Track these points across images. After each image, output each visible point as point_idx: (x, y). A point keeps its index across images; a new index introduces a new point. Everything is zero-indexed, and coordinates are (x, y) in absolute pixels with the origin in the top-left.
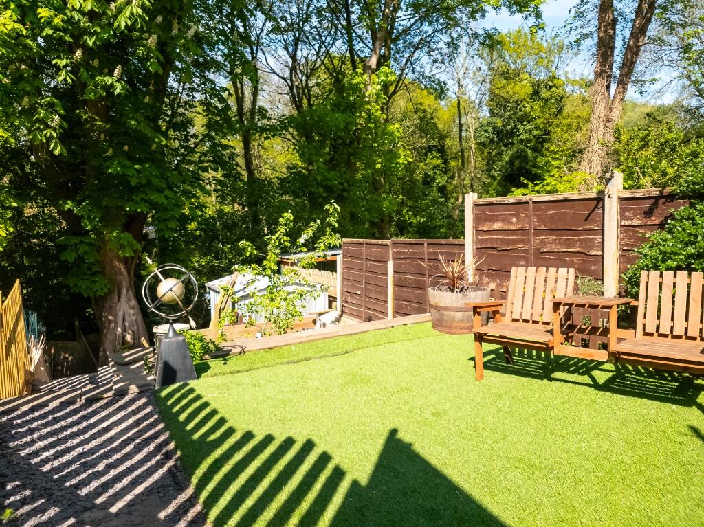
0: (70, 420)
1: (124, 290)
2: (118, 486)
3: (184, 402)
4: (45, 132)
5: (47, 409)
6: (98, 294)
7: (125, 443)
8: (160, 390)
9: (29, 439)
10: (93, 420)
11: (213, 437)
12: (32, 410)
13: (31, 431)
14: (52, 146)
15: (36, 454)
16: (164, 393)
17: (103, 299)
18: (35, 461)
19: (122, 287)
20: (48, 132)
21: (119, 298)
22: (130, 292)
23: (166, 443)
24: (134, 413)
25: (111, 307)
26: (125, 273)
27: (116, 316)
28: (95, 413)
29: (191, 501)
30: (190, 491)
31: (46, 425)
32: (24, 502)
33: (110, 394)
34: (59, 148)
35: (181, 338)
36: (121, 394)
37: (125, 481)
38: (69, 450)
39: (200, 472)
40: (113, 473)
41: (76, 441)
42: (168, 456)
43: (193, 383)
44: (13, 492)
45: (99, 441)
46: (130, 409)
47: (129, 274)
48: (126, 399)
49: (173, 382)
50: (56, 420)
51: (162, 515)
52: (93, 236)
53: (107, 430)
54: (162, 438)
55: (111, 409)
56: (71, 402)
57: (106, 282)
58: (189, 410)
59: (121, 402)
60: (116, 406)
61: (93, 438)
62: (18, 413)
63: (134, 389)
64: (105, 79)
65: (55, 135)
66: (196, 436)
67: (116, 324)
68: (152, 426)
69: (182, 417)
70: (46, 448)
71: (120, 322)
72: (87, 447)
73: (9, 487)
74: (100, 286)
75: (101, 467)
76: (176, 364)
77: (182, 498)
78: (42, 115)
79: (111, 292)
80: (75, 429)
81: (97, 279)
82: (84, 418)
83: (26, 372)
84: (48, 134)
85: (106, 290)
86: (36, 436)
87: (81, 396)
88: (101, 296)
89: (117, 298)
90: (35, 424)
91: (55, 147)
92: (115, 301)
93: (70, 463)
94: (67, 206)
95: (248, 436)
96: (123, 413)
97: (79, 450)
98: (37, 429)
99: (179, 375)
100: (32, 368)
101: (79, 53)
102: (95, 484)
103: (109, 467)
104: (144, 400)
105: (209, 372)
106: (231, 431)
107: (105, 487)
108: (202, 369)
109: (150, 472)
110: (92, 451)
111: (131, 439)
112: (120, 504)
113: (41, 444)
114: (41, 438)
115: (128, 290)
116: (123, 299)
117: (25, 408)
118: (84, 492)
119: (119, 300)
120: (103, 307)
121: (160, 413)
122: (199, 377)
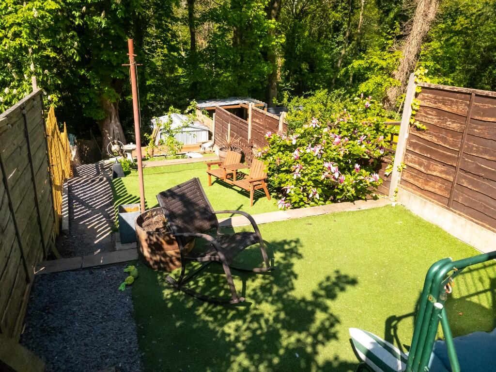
0: (87, 186)
1: (113, 117)
2: (98, 204)
3: (119, 184)
4: (71, 50)
5: (81, 182)
6: (100, 119)
7: (101, 194)
8: (113, 180)
9: (77, 190)
10: (93, 187)
11: (122, 195)
12: (77, 182)
13: (77, 189)
14: (75, 57)
15: (79, 194)
16: (113, 181)
17: (102, 121)
18: (79, 196)
19: (112, 116)
20: (73, 50)
21: (111, 120)
22: (116, 118)
23: (111, 195)
24: (105, 186)
25: (107, 125)
26: (113, 108)
27: (109, 130)
28: (94, 185)
29: (113, 208)
30: (113, 206)
31: (81, 187)
32: (77, 205)
33: (98, 179)
34: (78, 58)
35: (119, 164)
36: (101, 180)
37: (100, 203)
38: (87, 194)
39: (116, 203)
40: (97, 201)
41: (89, 192)
42: (111, 198)
43: (122, 179)
44: (75, 202)
45: (95, 193)
46: (104, 185)
47: (115, 108)
48: (103, 181)
49: (117, 178)
50: (83, 186)
51: (106, 210)
52: (96, 88)
53: (97, 190)
54: (110, 194)
55: (98, 184)
56: (87, 181)
57: (104, 112)
58: (119, 187)
59: (102, 182)
60: (100, 183)
61: (93, 192)
62: (73, 183)
63: (105, 179)
64: (97, 18)
65: (76, 52)
66: (118, 194)
67: (110, 134)
68: (119, 189)
69: (116, 189)
70: (81, 193)
71: (112, 134)
72: (92, 194)
73: (74, 201)
74: (101, 115)
75: (94, 199)
76: (118, 172)
77: (111, 207)
78: (69, 42)
79: (106, 118)
80: (88, 189)
81: (99, 111)
82: (91, 186)
83: (71, 161)
84: (73, 52)
85: (104, 117)
86: (78, 190)
87: (90, 179)
88: (102, 120)
89: (110, 121)
90: (78, 187)
91: (76, 58)
92: (109, 123)
93: (87, 198)
94: (82, 73)
95: (131, 195)
96: (102, 186)
97: (89, 195)
98: (78, 188)
99: (118, 175)
100: (72, 160)
101: (84, 8)
102: (92, 203)
103: (96, 200)
104: (108, 182)
105: (130, 175)
106: (127, 194)
107: (95, 203)
108: (126, 174)
109: (106, 201)
110: (93, 195)
111: (103, 193)
112: (98, 207)
113: (80, 192)
114: (80, 191)
115: (115, 117)
116: (113, 121)
117: (75, 182)
118: (90, 204)
119: (111, 122)
120: (103, 125)
121: (111, 187)
122: (125, 176)
